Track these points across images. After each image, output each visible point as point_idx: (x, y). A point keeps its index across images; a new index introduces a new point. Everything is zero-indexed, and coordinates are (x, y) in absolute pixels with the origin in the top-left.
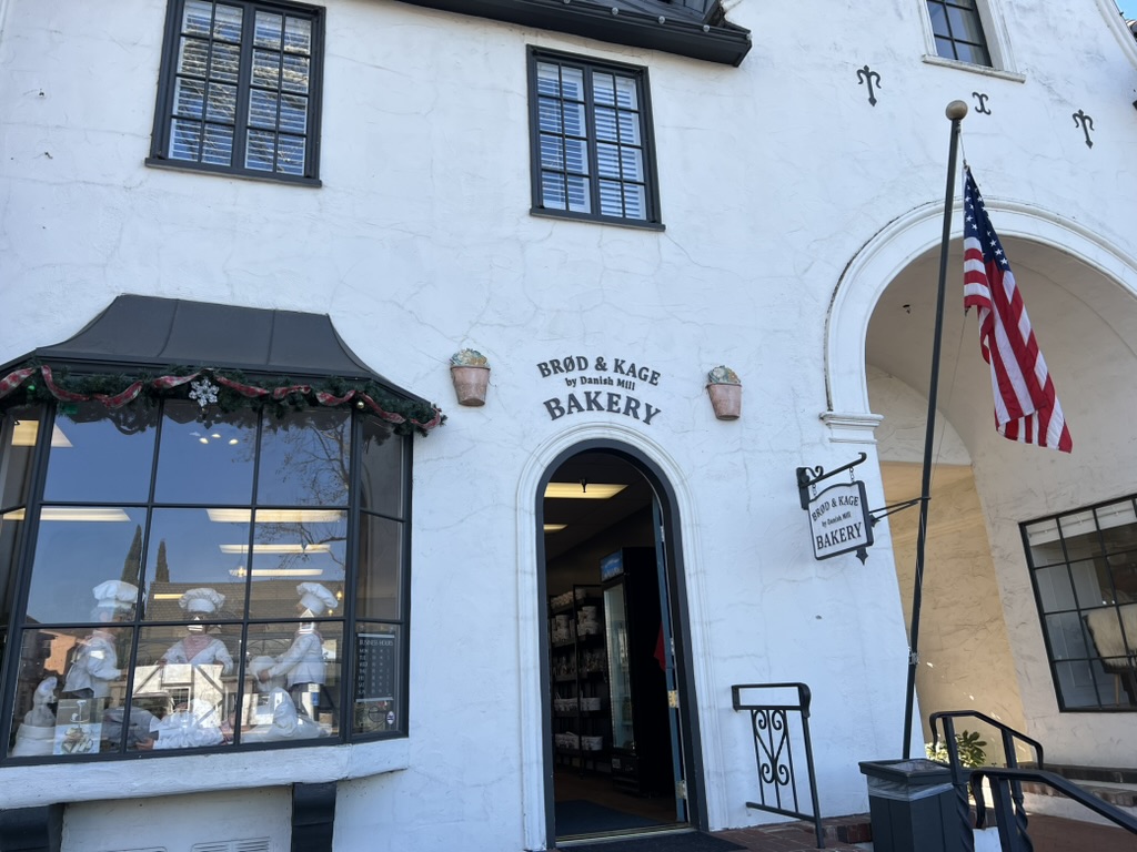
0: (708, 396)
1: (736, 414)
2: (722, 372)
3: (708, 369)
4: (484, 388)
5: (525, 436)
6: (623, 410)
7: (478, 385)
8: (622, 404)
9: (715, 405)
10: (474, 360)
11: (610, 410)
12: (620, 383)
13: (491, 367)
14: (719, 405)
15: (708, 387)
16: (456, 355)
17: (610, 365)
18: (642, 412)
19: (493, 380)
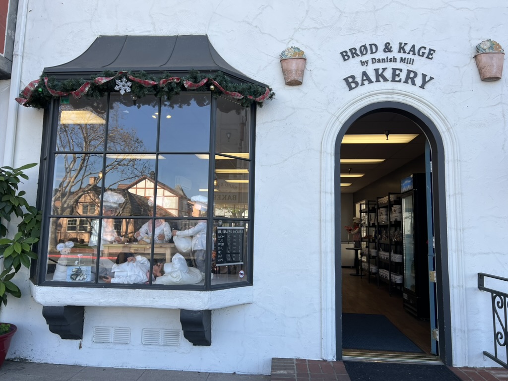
0: (474, 64)
1: (498, 76)
2: (488, 44)
3: (476, 43)
4: (302, 72)
5: (329, 103)
6: (403, 80)
7: (297, 71)
8: (403, 76)
9: (480, 70)
10: (295, 54)
11: (393, 80)
12: (402, 60)
13: (307, 58)
14: (483, 70)
15: (475, 57)
16: (284, 52)
17: (395, 47)
18: (419, 81)
19: (308, 67)
